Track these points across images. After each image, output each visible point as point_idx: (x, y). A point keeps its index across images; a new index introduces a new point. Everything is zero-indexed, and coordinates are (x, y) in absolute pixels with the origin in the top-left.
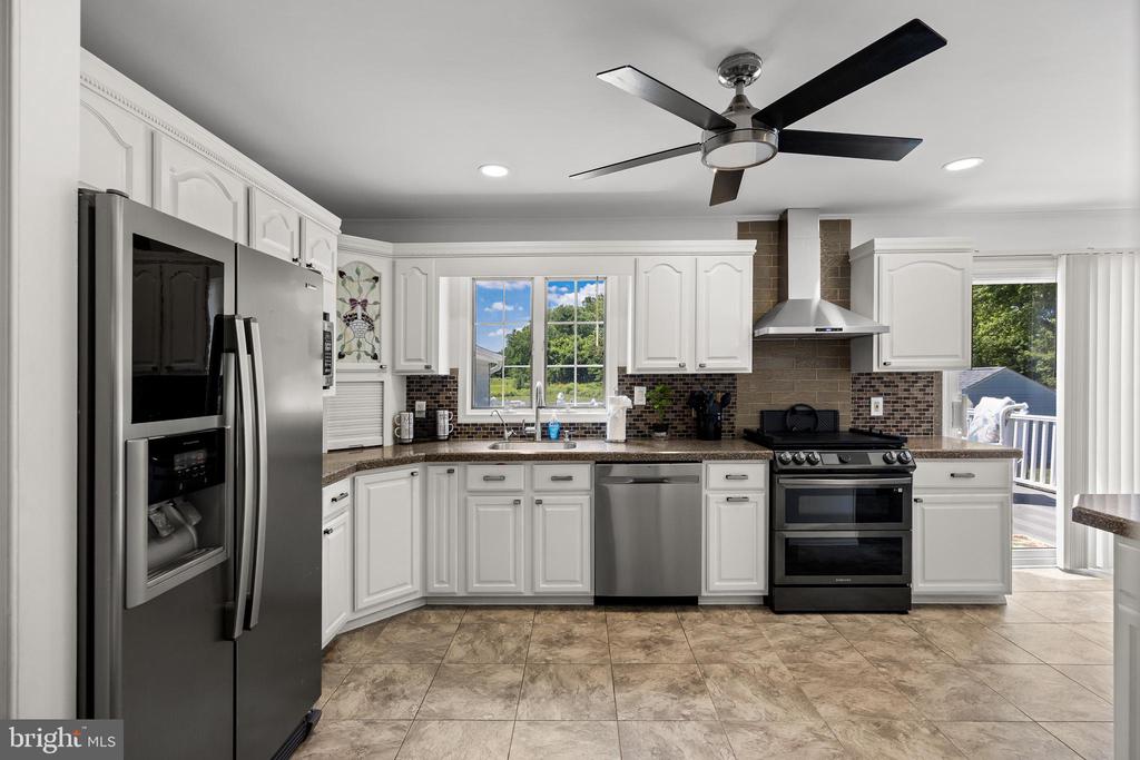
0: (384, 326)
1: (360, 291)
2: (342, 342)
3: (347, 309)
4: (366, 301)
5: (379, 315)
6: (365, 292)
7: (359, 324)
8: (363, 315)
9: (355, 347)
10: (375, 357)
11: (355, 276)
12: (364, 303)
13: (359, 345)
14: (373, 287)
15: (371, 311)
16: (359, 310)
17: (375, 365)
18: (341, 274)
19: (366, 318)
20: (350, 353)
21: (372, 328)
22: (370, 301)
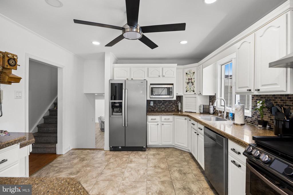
0: (195, 84)
1: (190, 76)
2: (186, 88)
3: (188, 81)
4: (192, 78)
5: (194, 81)
6: (191, 77)
7: (190, 84)
8: (191, 82)
9: (189, 89)
10: (194, 91)
11: (189, 73)
12: (191, 79)
13: (190, 89)
14: (193, 75)
15: (193, 81)
16: (190, 81)
17: (194, 93)
18: (187, 73)
19: (192, 82)
20: (188, 91)
21: (193, 84)
22: (193, 78)
